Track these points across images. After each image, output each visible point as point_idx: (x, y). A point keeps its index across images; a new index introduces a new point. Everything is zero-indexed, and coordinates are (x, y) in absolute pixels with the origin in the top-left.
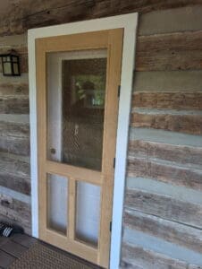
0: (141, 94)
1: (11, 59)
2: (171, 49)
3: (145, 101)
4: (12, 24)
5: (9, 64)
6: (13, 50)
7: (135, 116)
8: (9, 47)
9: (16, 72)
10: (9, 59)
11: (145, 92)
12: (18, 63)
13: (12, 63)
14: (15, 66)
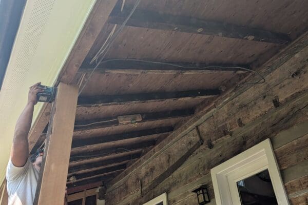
0: (290, 184)
1: (203, 191)
2: (295, 150)
3: (294, 187)
4: (201, 170)
5: (202, 195)
6: (203, 186)
7: (293, 200)
8: (200, 185)
9: (207, 200)
10: (201, 191)
11: (293, 181)
12: (207, 193)
13: (203, 193)
14: (206, 195)
